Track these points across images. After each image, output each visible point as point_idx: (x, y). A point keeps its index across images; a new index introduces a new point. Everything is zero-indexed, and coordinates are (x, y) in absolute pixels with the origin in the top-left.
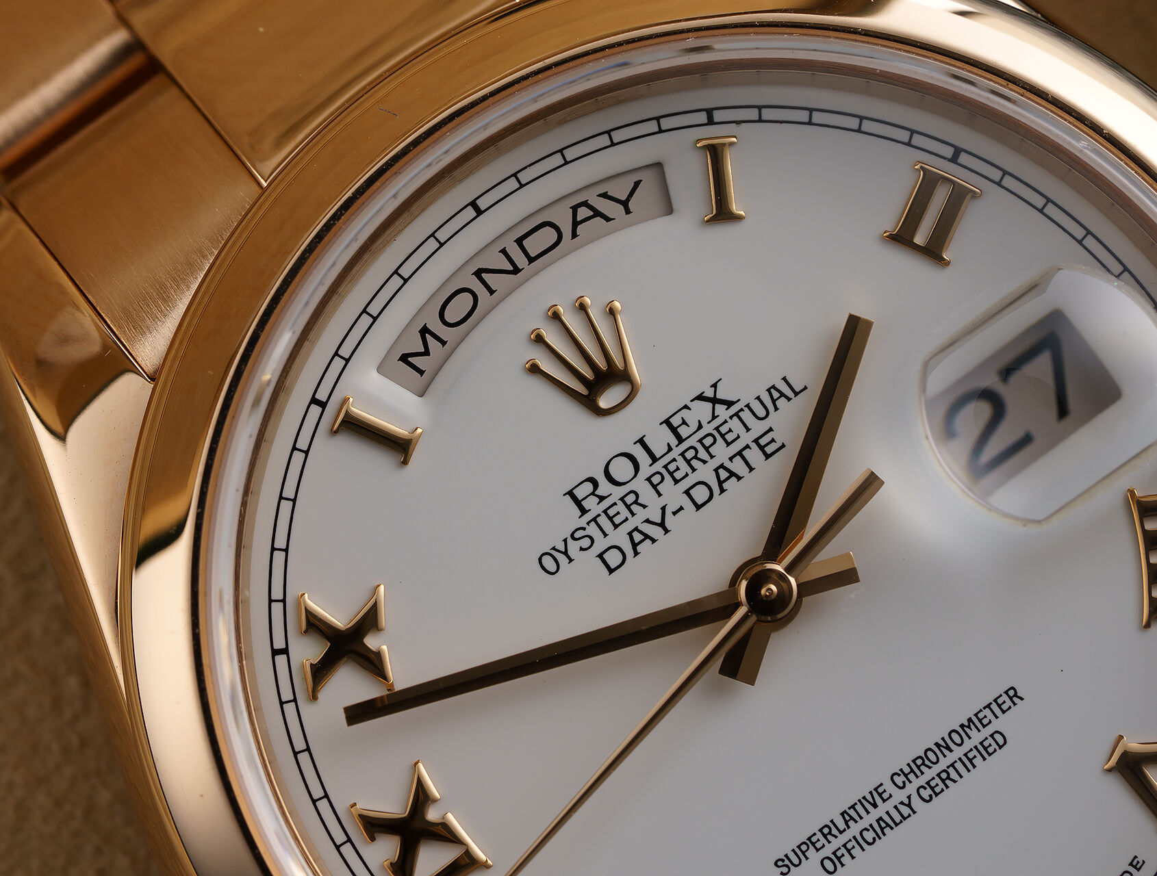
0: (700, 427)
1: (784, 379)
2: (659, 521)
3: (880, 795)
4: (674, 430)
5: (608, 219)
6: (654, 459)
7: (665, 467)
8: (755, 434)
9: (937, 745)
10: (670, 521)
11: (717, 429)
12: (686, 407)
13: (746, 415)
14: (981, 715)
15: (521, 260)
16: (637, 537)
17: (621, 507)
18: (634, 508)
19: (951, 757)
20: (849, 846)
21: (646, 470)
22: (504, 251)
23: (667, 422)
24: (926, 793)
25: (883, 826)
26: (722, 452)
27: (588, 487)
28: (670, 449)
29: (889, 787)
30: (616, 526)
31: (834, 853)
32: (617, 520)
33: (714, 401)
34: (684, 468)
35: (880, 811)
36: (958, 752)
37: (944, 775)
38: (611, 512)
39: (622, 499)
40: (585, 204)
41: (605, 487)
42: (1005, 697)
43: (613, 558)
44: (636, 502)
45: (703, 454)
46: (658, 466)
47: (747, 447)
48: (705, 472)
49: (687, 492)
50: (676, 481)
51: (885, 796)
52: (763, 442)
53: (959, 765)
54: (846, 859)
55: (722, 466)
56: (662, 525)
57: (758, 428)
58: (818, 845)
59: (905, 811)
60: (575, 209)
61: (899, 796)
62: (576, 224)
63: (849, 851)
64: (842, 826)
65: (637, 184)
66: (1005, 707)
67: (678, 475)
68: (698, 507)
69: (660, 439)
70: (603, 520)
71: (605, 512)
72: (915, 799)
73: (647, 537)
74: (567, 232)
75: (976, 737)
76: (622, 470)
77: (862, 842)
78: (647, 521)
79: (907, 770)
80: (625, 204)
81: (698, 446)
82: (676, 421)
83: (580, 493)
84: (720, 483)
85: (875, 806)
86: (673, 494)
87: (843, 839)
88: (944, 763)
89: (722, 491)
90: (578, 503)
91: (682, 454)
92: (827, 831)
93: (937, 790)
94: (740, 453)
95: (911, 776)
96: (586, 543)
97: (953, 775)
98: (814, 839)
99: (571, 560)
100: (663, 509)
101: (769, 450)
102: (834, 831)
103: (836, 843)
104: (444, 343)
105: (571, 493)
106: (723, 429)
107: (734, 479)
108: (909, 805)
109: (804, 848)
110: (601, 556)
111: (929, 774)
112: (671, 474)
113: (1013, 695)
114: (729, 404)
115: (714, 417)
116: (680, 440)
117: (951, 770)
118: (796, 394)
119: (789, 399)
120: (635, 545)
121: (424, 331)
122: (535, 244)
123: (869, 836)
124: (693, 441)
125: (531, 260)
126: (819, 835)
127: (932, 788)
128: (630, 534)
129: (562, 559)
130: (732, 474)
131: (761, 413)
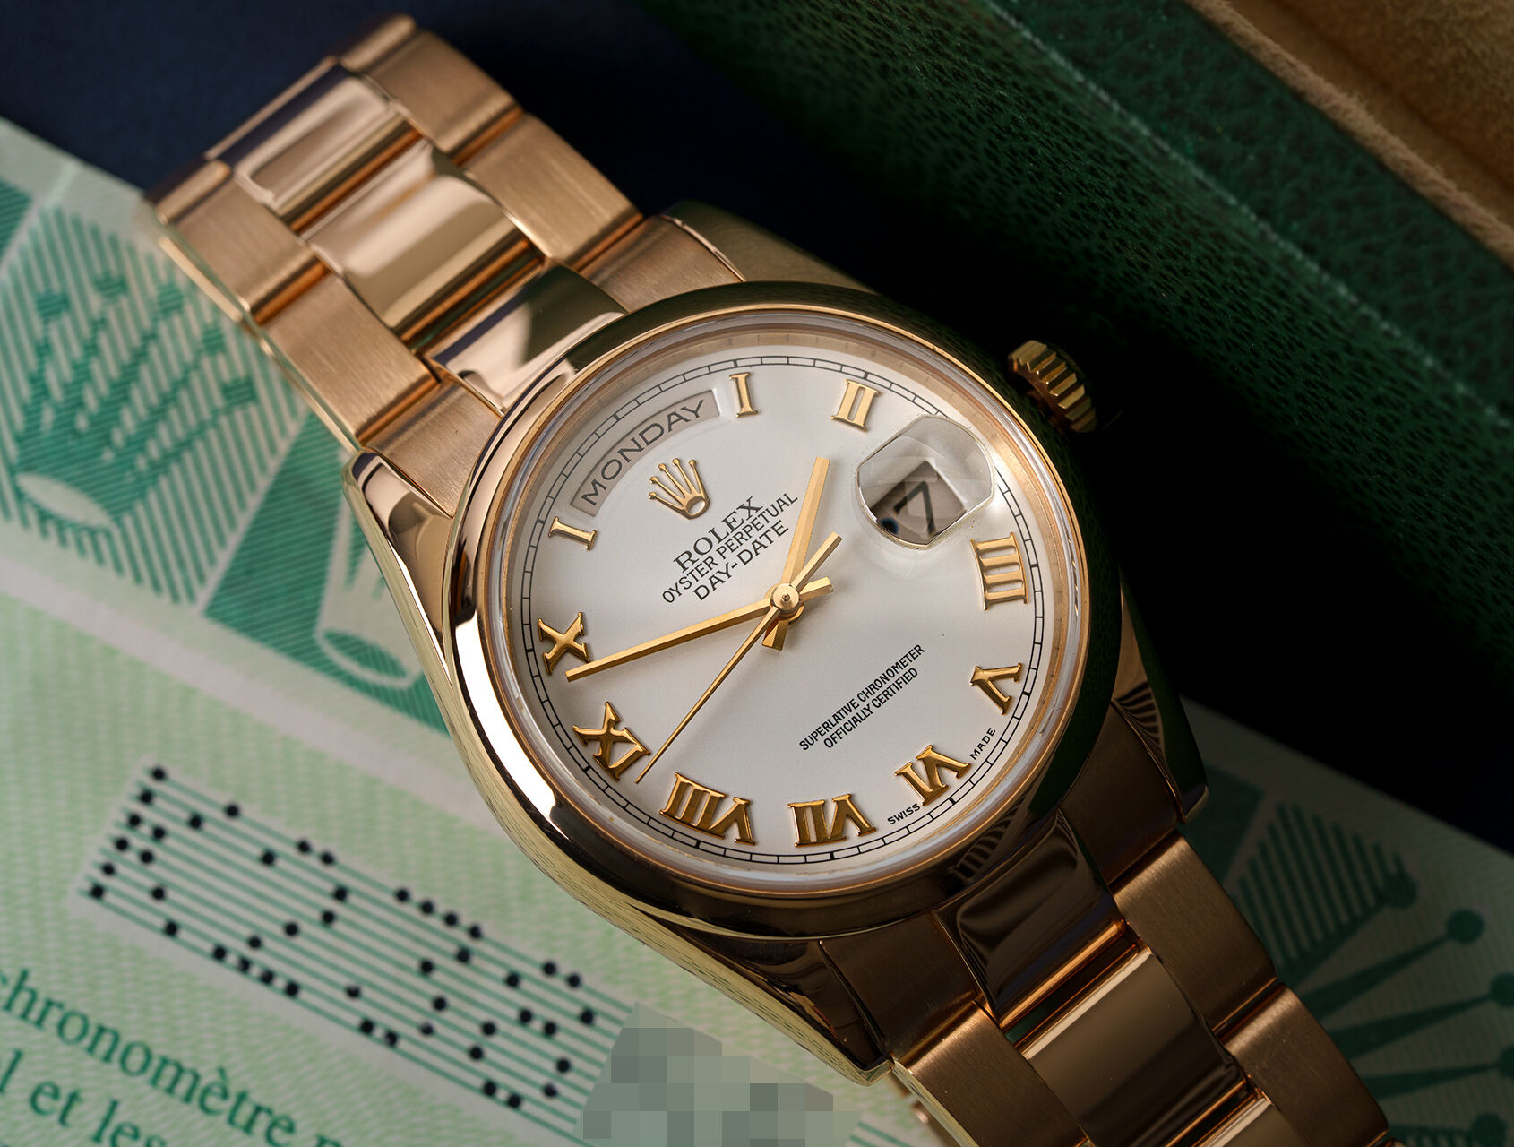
0: (743, 522)
1: (785, 495)
2: (725, 571)
3: (853, 705)
4: (729, 525)
5: (687, 421)
6: (720, 540)
7: (726, 543)
8: (771, 524)
9: (880, 677)
10: (731, 571)
11: (752, 522)
12: (734, 512)
13: (766, 515)
14: (902, 661)
15: (643, 444)
16: (714, 580)
17: (704, 565)
18: (711, 565)
19: (889, 683)
20: (839, 732)
21: (716, 546)
22: (633, 440)
23: (725, 520)
24: (877, 703)
25: (855, 721)
26: (755, 534)
27: (687, 556)
28: (728, 534)
29: (857, 701)
30: (702, 576)
31: (831, 737)
32: (703, 572)
33: (749, 508)
34: (736, 544)
35: (854, 713)
36: (892, 681)
37: (886, 693)
38: (699, 568)
39: (704, 561)
40: (674, 413)
41: (695, 556)
42: (914, 651)
43: (702, 592)
44: (712, 562)
45: (745, 536)
46: (722, 543)
47: (769, 531)
48: (747, 545)
49: (738, 556)
50: (733, 551)
51: (856, 705)
52: (776, 528)
53: (893, 687)
54: (838, 739)
55: (756, 541)
56: (727, 573)
57: (773, 521)
58: (822, 733)
59: (867, 712)
60: (669, 416)
61: (864, 705)
62: (670, 424)
63: (838, 735)
64: (834, 722)
65: (701, 402)
66: (915, 656)
67: (733, 547)
68: (745, 563)
69: (722, 530)
70: (695, 573)
71: (696, 568)
72: (871, 705)
73: (719, 580)
74: (666, 429)
75: (901, 672)
76: (703, 546)
77: (845, 730)
78: (719, 572)
79: (866, 691)
80: (695, 412)
81: (743, 532)
82: (730, 520)
83: (682, 559)
84: (756, 550)
85: (851, 711)
86: (731, 557)
87: (835, 729)
88: (885, 687)
89: (757, 554)
90: (681, 565)
91: (734, 537)
92: (826, 725)
93: (883, 700)
94: (765, 534)
95: (868, 694)
96: (687, 585)
97: (891, 692)
98: (820, 730)
99: (680, 594)
100: (727, 565)
101: (780, 531)
102: (830, 725)
103: (832, 731)
104: (605, 488)
105: (677, 560)
106: (755, 522)
107: (763, 547)
108: (868, 710)
109: (815, 735)
110: (695, 591)
111: (878, 693)
112: (729, 547)
113: (919, 649)
114: (757, 509)
115: (750, 517)
116: (733, 530)
117: (889, 690)
118: (792, 502)
119: (788, 505)
120: (713, 585)
121: (594, 483)
122: (649, 436)
123: (849, 726)
124: (739, 530)
125: (648, 444)
126: (822, 728)
127: (880, 700)
128: (710, 579)
129: (675, 593)
130: (762, 545)
131: (775, 513)
